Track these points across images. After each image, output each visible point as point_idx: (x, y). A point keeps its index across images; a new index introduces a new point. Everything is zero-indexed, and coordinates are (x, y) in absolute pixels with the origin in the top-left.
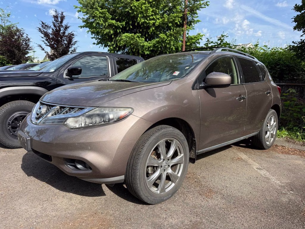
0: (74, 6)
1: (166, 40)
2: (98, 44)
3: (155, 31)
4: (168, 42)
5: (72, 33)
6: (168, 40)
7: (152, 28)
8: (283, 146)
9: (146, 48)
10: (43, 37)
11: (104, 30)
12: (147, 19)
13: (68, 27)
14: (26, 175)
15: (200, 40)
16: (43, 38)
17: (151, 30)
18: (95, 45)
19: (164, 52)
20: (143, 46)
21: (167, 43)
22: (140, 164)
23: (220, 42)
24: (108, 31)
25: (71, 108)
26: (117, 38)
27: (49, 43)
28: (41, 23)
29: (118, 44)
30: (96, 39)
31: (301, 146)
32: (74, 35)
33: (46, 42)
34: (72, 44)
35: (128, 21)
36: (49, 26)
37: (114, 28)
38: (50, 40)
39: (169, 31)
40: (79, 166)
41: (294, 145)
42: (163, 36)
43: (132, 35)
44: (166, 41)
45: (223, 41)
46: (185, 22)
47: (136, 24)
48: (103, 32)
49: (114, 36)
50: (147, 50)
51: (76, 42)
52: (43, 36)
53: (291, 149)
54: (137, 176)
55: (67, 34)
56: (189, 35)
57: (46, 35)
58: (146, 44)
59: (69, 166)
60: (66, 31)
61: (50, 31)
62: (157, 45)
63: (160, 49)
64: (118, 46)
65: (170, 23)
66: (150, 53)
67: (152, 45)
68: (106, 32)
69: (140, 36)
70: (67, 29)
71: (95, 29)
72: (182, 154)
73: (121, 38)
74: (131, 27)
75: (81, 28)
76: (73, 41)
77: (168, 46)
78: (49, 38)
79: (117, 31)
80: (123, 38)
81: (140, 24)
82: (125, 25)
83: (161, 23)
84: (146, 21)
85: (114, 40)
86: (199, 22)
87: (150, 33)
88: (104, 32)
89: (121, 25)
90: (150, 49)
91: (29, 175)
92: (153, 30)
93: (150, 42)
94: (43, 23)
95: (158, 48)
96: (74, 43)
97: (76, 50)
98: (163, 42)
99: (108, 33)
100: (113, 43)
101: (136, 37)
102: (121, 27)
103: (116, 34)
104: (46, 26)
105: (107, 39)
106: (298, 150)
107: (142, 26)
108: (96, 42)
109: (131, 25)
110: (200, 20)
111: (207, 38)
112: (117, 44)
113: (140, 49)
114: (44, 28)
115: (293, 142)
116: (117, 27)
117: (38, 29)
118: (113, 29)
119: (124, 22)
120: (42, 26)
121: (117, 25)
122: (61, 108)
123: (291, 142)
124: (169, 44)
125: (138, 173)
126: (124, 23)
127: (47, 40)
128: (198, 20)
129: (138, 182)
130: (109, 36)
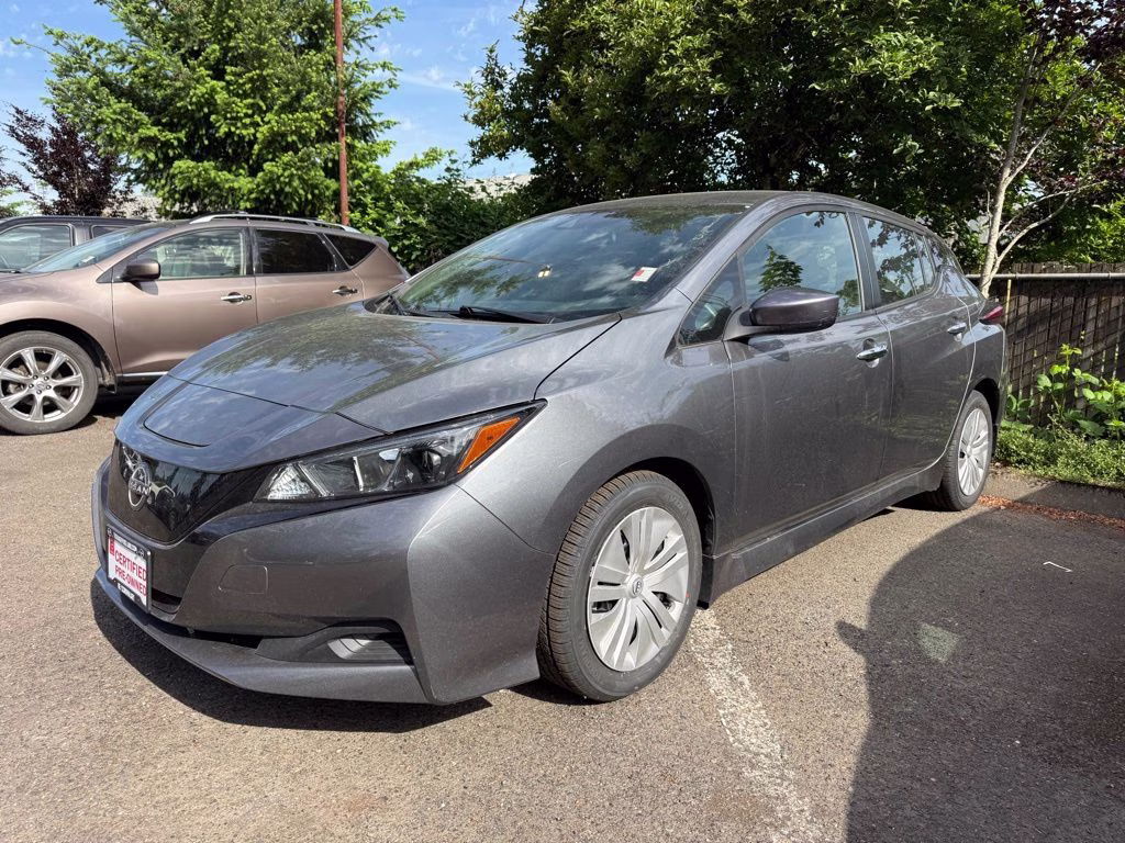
0: (42, 99)
1: (282, 175)
4: (287, 180)
6: (285, 175)
9: (244, 195)
10: (25, 152)
12: (235, 125)
16: (24, 155)
21: (286, 184)
24: (141, 154)
27: (41, 168)
28: (13, 111)
33: (35, 167)
35: (192, 128)
36: (39, 120)
37: (159, 145)
38: (46, 160)
44: (282, 179)
50: (246, 198)
52: (23, 148)
57: (33, 144)
61: (44, 134)
66: (253, 206)
67: (255, 186)
74: (206, 142)
78: (43, 155)
79: (168, 154)
82: (184, 140)
84: (233, 129)
85: (164, 175)
89: (174, 138)
90: (252, 196)
92: (259, 150)
93: (251, 180)
94: (18, 111)
98: (274, 180)
102: (176, 143)
103: (167, 161)
104: (29, 119)
109: (206, 139)
114: (25, 126)
116: (167, 144)
117: (7, 128)
119: (183, 132)
120: (18, 120)
121: (164, 139)
126: (182, 135)
127: (36, 161)
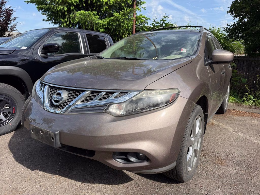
2: (48, 20)
3: (108, 10)
4: (123, 20)
5: (10, 8)
6: (122, 18)
7: (105, 7)
8: (234, 110)
9: (100, 26)
11: (57, 7)
13: (5, 3)
14: (29, 169)
15: (148, 20)
17: (104, 9)
18: (45, 21)
19: (118, 30)
20: (97, 24)
21: (121, 22)
22: (185, 147)
23: (162, 23)
24: (62, 7)
25: (107, 92)
26: (71, 15)
29: (72, 21)
30: (47, 16)
31: (249, 108)
32: (12, 11)
34: (11, 20)
37: (67, 4)
39: (123, 10)
40: (133, 159)
41: (243, 108)
42: (118, 15)
43: (89, 13)
44: (121, 20)
45: (165, 22)
46: (134, 3)
47: (89, 2)
48: (56, 8)
49: (67, 13)
50: (101, 27)
51: (15, 18)
53: (241, 111)
54: (183, 159)
55: (4, 9)
56: (137, 15)
58: (100, 21)
59: (117, 160)
60: (3, 7)
62: (112, 23)
63: (114, 27)
64: (71, 23)
65: (122, 3)
66: (104, 31)
67: (106, 23)
68: (60, 8)
69: (96, 14)
70: (3, 4)
71: (45, 5)
72: (201, 129)
73: (75, 16)
74: (84, 5)
75: (28, 3)
76: (12, 17)
77: (122, 24)
79: (71, 8)
80: (78, 15)
81: (94, 3)
82: (78, 3)
83: (115, 2)
85: (67, 17)
86: (145, 4)
87: (103, 12)
88: (58, 8)
89: (75, 2)
90: (104, 27)
91: (33, 169)
92: (106, 9)
93: (104, 20)
95: (113, 26)
96: (13, 19)
97: (16, 26)
98: (117, 20)
99: (61, 10)
100: (66, 20)
101: (93, 15)
102: (75, 4)
103: (69, 11)
105: (59, 15)
106: (247, 112)
107: (95, 5)
108: (46, 18)
109: (84, 3)
110: (146, 2)
111: (153, 19)
112: (70, 22)
113: (95, 27)
115: (242, 106)
116: (71, 4)
118: (67, 6)
121: (70, 2)
122: (93, 92)
123: (240, 106)
124: (123, 22)
125: (184, 156)
128: (144, 2)
129: (184, 165)
130: (62, 13)
